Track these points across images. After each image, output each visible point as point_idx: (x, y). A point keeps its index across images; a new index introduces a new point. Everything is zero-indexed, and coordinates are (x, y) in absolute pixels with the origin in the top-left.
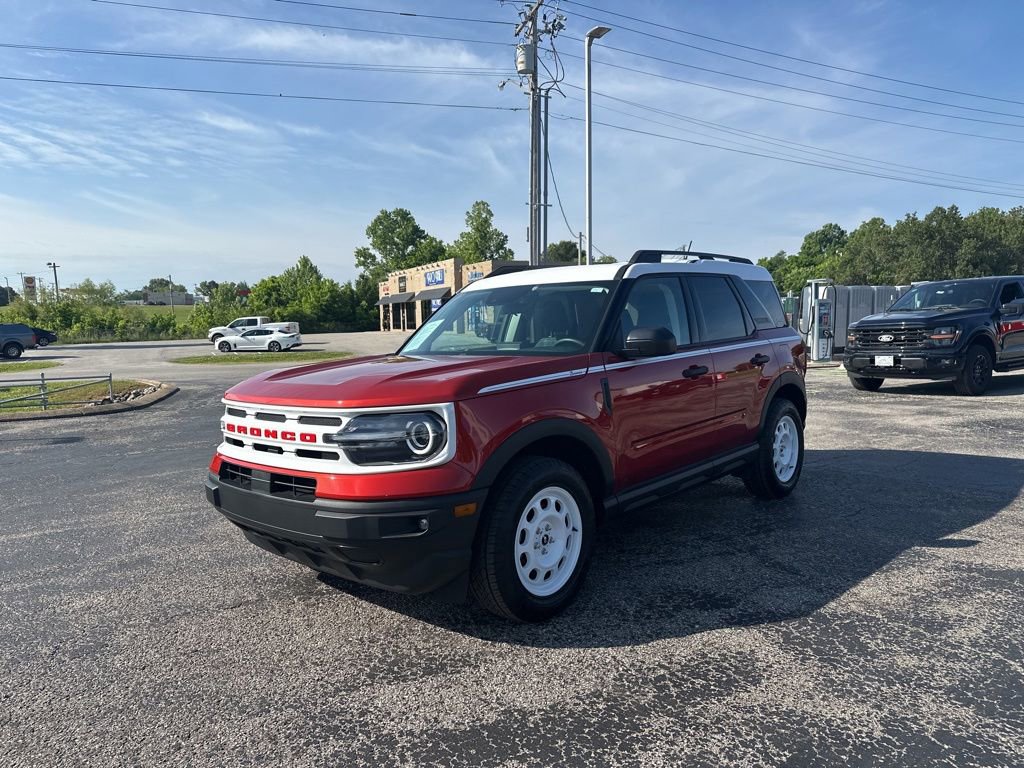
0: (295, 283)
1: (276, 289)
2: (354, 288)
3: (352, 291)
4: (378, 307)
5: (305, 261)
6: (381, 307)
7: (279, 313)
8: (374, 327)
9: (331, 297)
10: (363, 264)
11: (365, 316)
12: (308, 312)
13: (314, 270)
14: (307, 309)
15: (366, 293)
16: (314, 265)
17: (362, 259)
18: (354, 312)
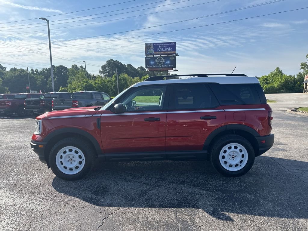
0: (273, 77)
1: (266, 79)
2: (296, 77)
3: (295, 78)
4: (304, 84)
5: (278, 69)
6: (305, 84)
7: (265, 87)
8: (301, 91)
9: (285, 81)
10: (303, 68)
11: (299, 88)
12: (276, 86)
13: (281, 72)
14: (276, 85)
15: (300, 79)
16: (281, 70)
17: (303, 66)
18: (294, 86)
